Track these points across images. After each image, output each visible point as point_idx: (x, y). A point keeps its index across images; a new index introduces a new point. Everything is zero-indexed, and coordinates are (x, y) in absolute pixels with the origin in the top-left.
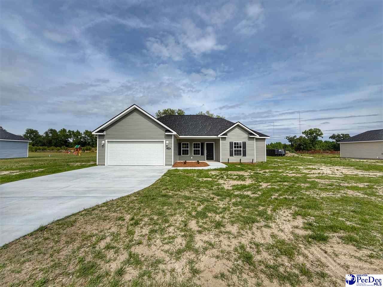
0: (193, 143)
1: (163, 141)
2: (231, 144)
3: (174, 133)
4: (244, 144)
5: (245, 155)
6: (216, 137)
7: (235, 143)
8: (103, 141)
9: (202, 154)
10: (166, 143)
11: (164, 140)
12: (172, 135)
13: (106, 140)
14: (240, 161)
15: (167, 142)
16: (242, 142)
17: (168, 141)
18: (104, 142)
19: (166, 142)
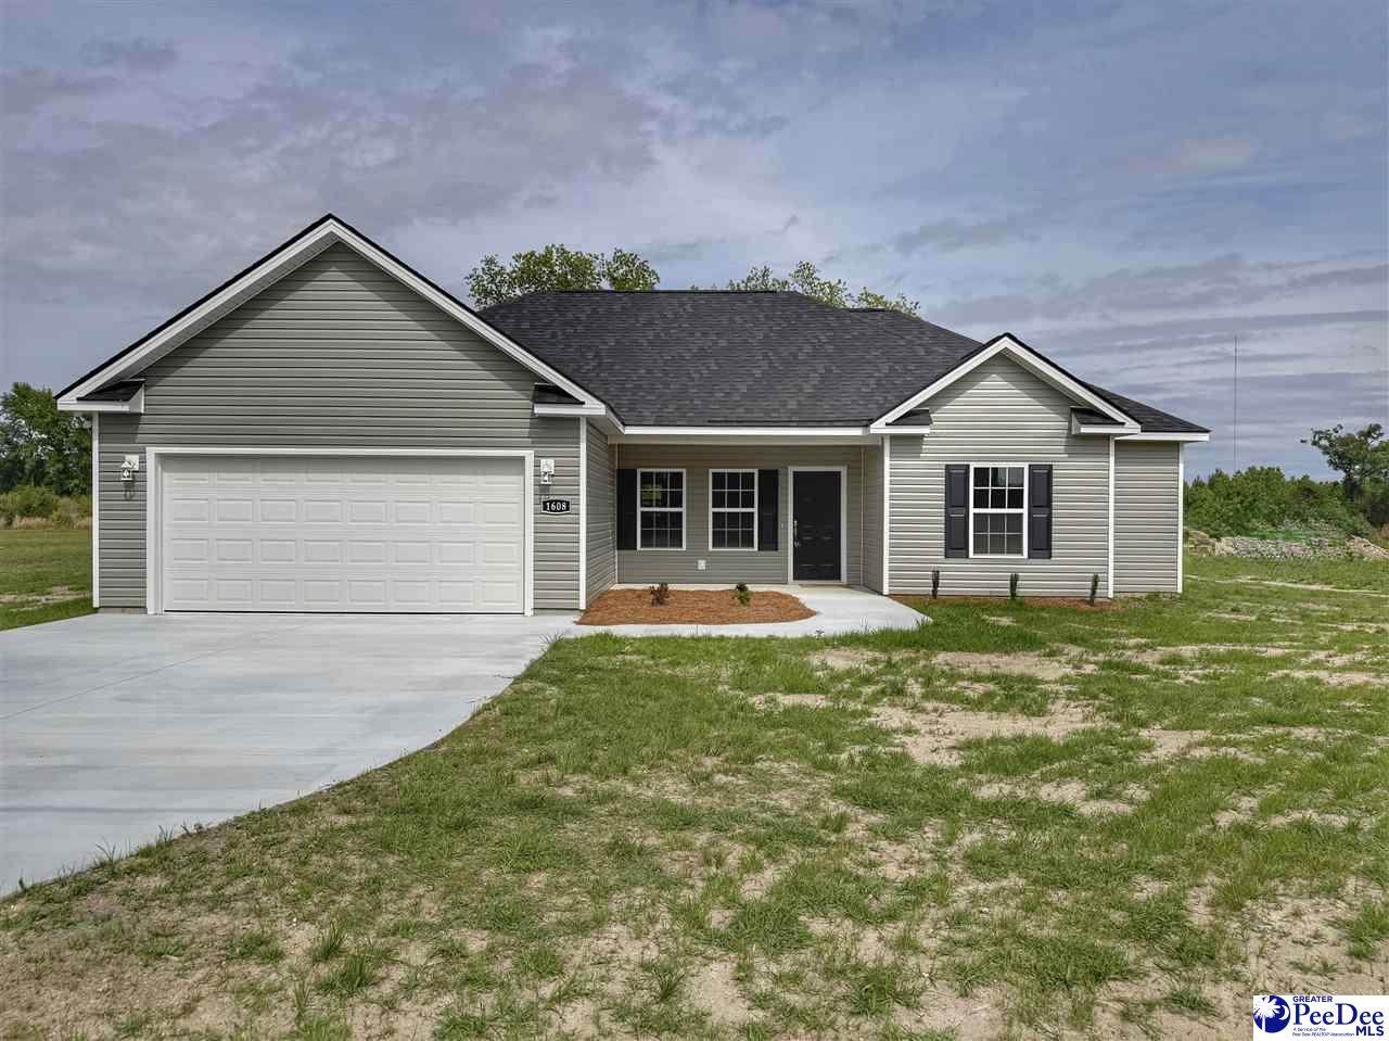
0: (711, 471)
1: (522, 459)
2: (955, 478)
3: (594, 407)
4: (1043, 478)
5: (1042, 546)
6: (858, 432)
7: (981, 474)
8: (128, 457)
9: (770, 541)
10: (537, 475)
11: (529, 454)
12: (575, 420)
13: (152, 451)
14: (1013, 586)
15: (548, 465)
16: (1026, 466)
17: (551, 462)
18: (135, 459)
19: (537, 465)
